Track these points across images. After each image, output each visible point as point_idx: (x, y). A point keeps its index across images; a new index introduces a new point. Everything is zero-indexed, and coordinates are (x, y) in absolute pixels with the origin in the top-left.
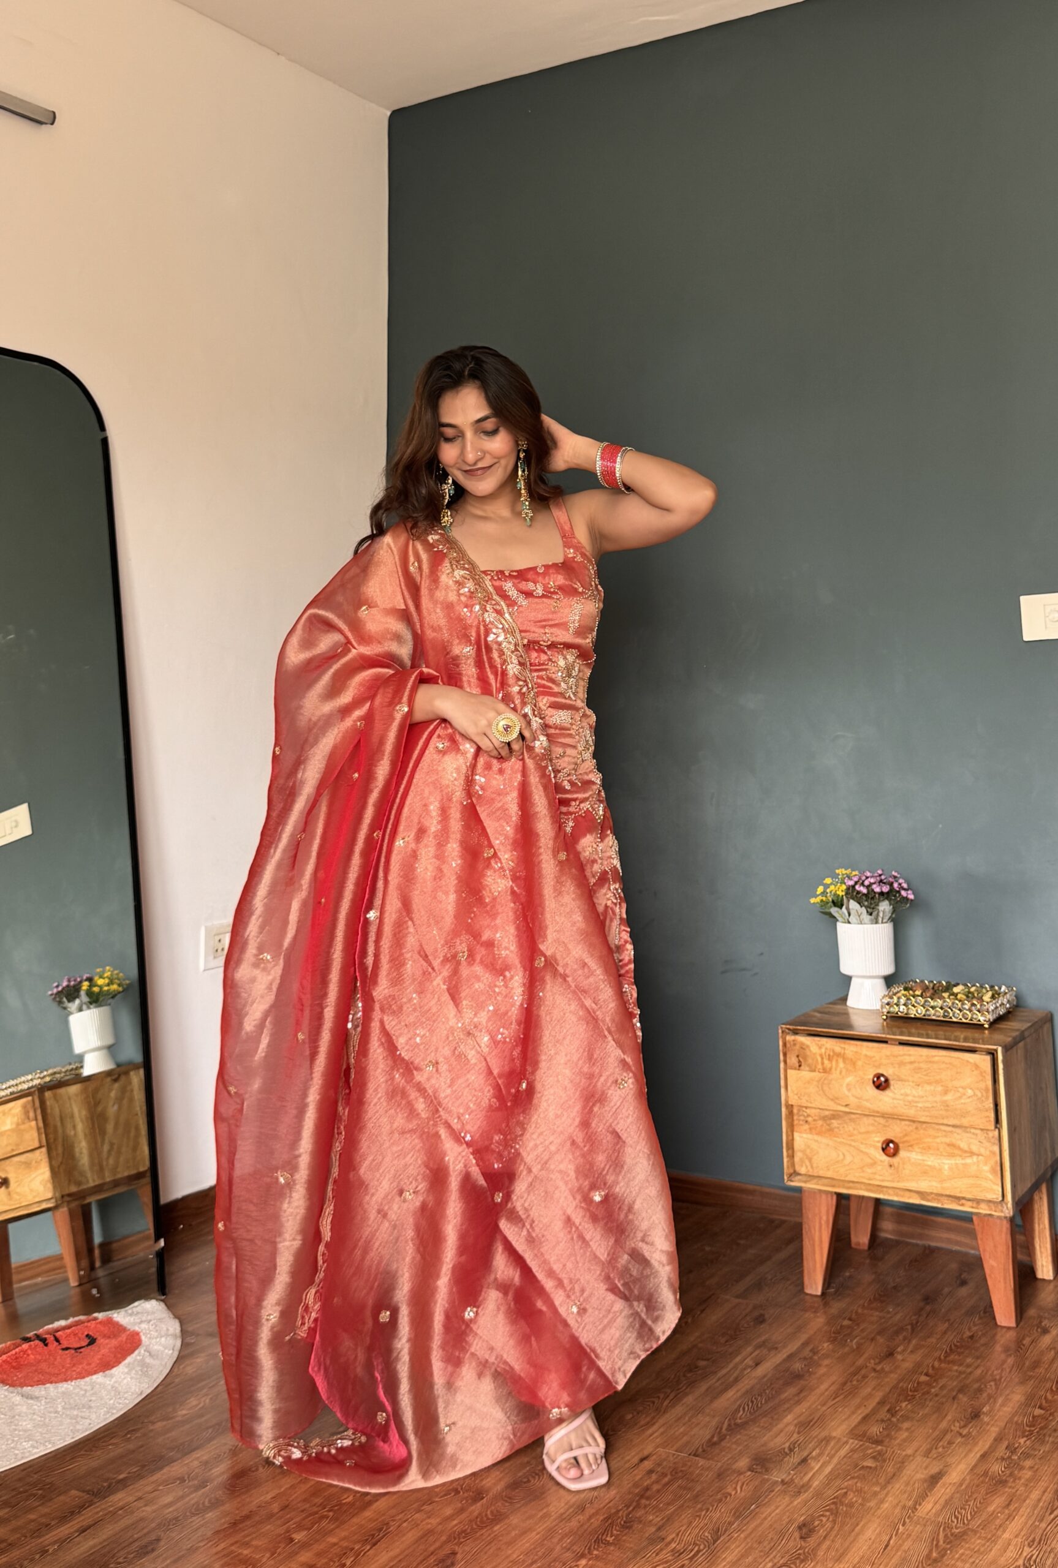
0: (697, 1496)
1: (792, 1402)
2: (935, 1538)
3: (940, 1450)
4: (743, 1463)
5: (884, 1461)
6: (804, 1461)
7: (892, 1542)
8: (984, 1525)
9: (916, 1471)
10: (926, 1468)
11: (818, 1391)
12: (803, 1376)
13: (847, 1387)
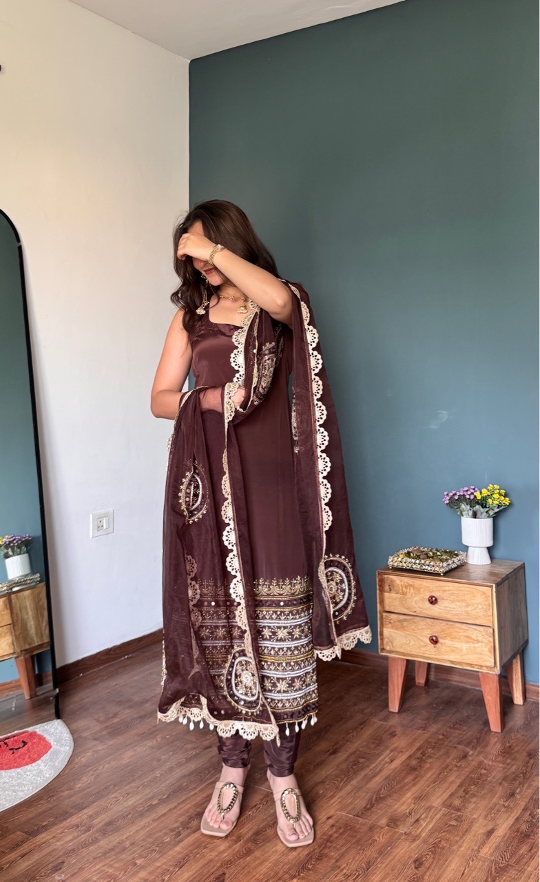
0: (358, 841)
1: (410, 784)
2: (490, 871)
3: (493, 815)
4: (383, 821)
5: (462, 821)
6: (417, 820)
7: (466, 871)
8: (517, 862)
9: (479, 828)
10: (485, 826)
11: (424, 778)
12: (417, 769)
13: (442, 776)
